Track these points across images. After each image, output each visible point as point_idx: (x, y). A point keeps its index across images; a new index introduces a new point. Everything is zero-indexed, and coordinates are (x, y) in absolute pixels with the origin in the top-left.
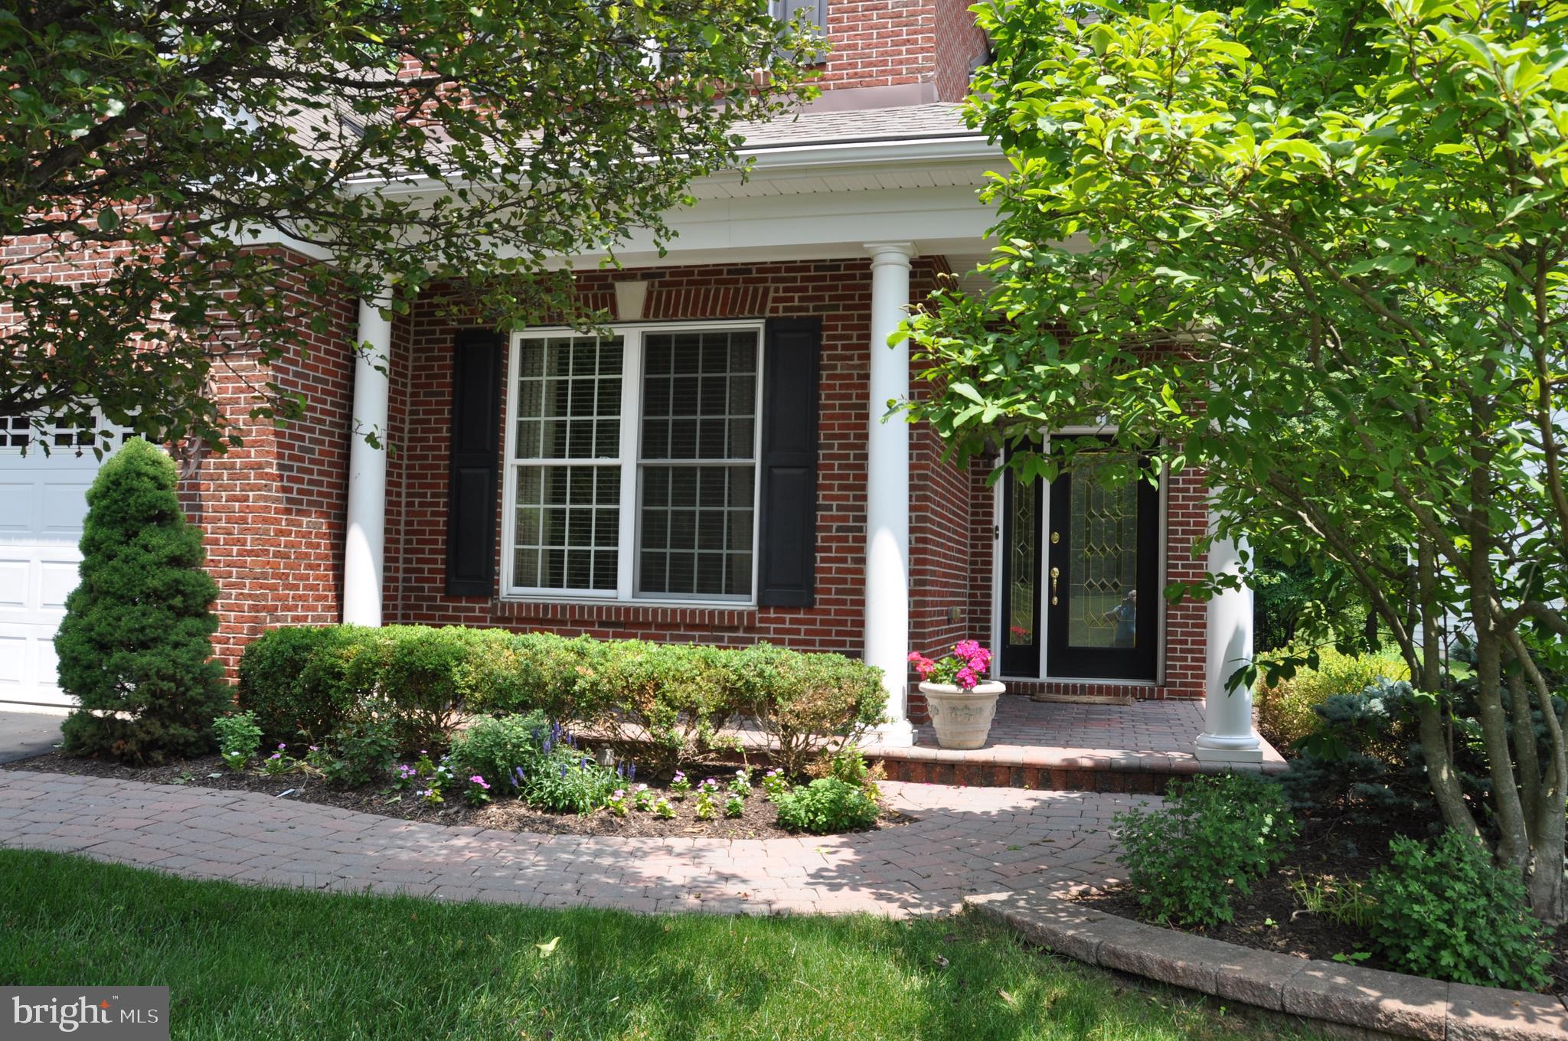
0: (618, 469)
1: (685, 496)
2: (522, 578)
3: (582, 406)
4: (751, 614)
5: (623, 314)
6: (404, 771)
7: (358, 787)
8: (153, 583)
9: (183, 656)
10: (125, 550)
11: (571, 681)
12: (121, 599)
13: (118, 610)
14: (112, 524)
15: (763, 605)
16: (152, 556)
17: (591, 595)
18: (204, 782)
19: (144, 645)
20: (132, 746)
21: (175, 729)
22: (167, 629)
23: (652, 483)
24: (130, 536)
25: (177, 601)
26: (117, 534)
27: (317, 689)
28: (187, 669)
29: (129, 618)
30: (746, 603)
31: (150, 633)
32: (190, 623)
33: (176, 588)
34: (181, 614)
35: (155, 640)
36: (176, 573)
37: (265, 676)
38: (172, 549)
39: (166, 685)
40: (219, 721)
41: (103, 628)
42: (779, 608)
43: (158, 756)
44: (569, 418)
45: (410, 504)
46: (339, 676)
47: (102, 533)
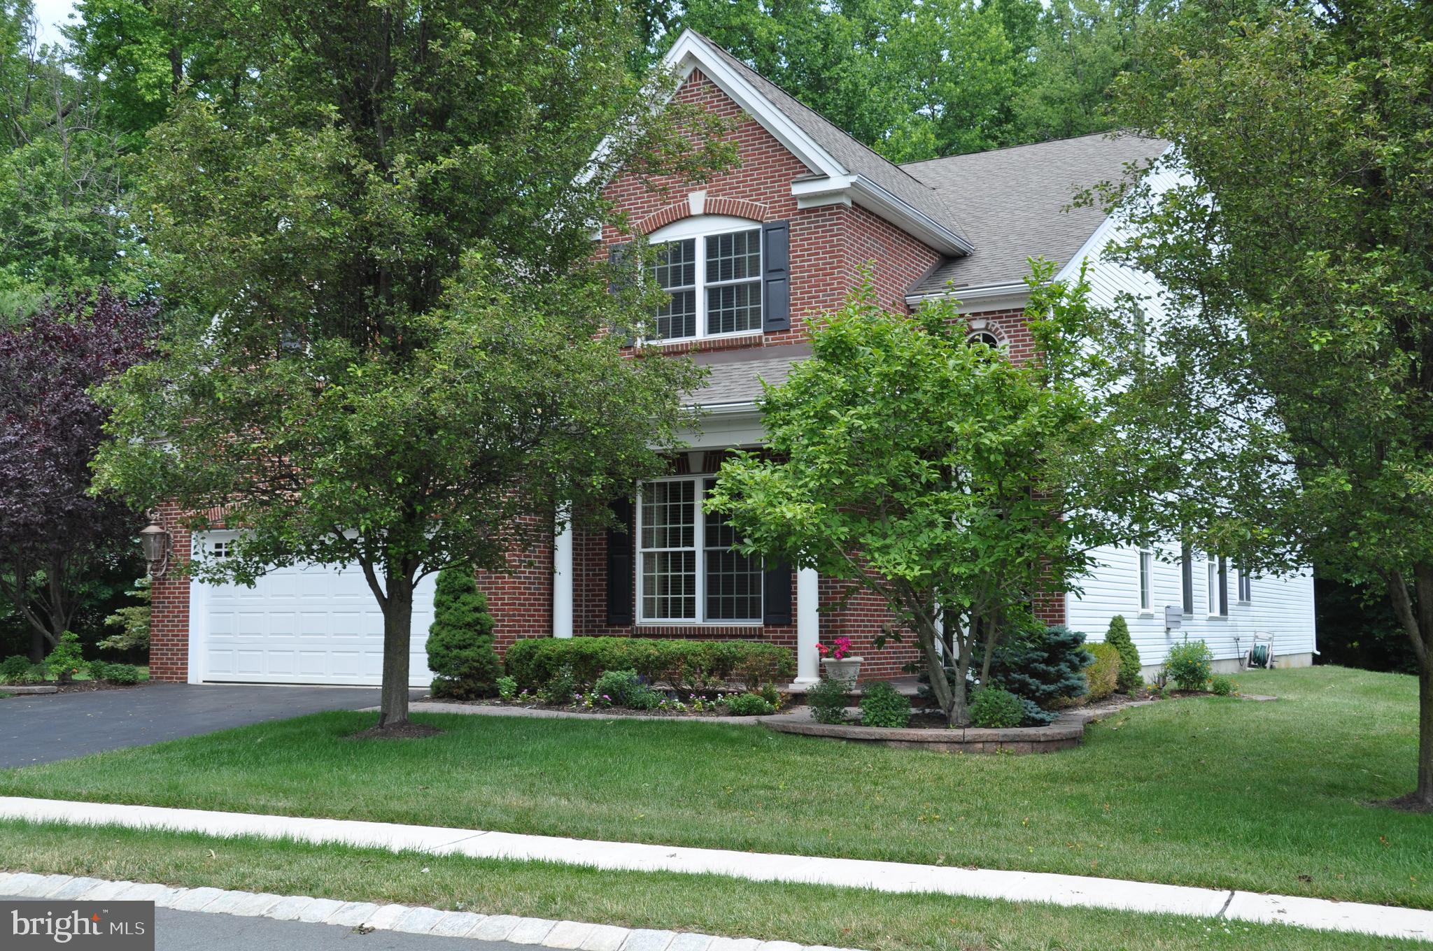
0: (694, 552)
1: (728, 567)
2: (648, 613)
3: (675, 520)
4: (760, 629)
5: (692, 470)
6: (577, 696)
7: (560, 704)
8: (468, 619)
9: (482, 651)
10: (454, 605)
11: (648, 656)
12: (455, 627)
13: (454, 632)
14: (449, 593)
15: (766, 624)
16: (467, 608)
17: (682, 622)
18: (494, 704)
19: (465, 647)
20: (462, 691)
21: (480, 684)
22: (474, 640)
23: (711, 558)
24: (456, 598)
25: (478, 627)
26: (451, 598)
27: (540, 665)
28: (484, 657)
29: (459, 635)
30: (758, 623)
31: (468, 642)
32: (485, 637)
33: (477, 622)
34: (480, 633)
35: (470, 645)
36: (477, 615)
37: (517, 661)
38: (476, 604)
39: (476, 664)
40: (498, 680)
41: (448, 639)
42: (774, 625)
43: (473, 696)
44: (668, 526)
45: (587, 575)
46: (550, 659)
47: (445, 598)
